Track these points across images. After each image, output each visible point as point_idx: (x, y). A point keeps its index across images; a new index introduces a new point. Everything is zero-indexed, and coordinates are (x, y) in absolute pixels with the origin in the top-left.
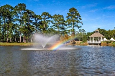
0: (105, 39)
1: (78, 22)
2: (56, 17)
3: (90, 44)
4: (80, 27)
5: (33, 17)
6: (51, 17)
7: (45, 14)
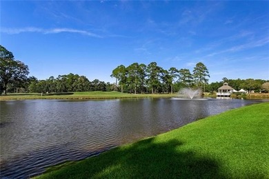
0: (235, 91)
1: (205, 75)
2: (182, 71)
3: (219, 96)
4: (207, 80)
5: (161, 72)
6: (178, 72)
7: (172, 69)
